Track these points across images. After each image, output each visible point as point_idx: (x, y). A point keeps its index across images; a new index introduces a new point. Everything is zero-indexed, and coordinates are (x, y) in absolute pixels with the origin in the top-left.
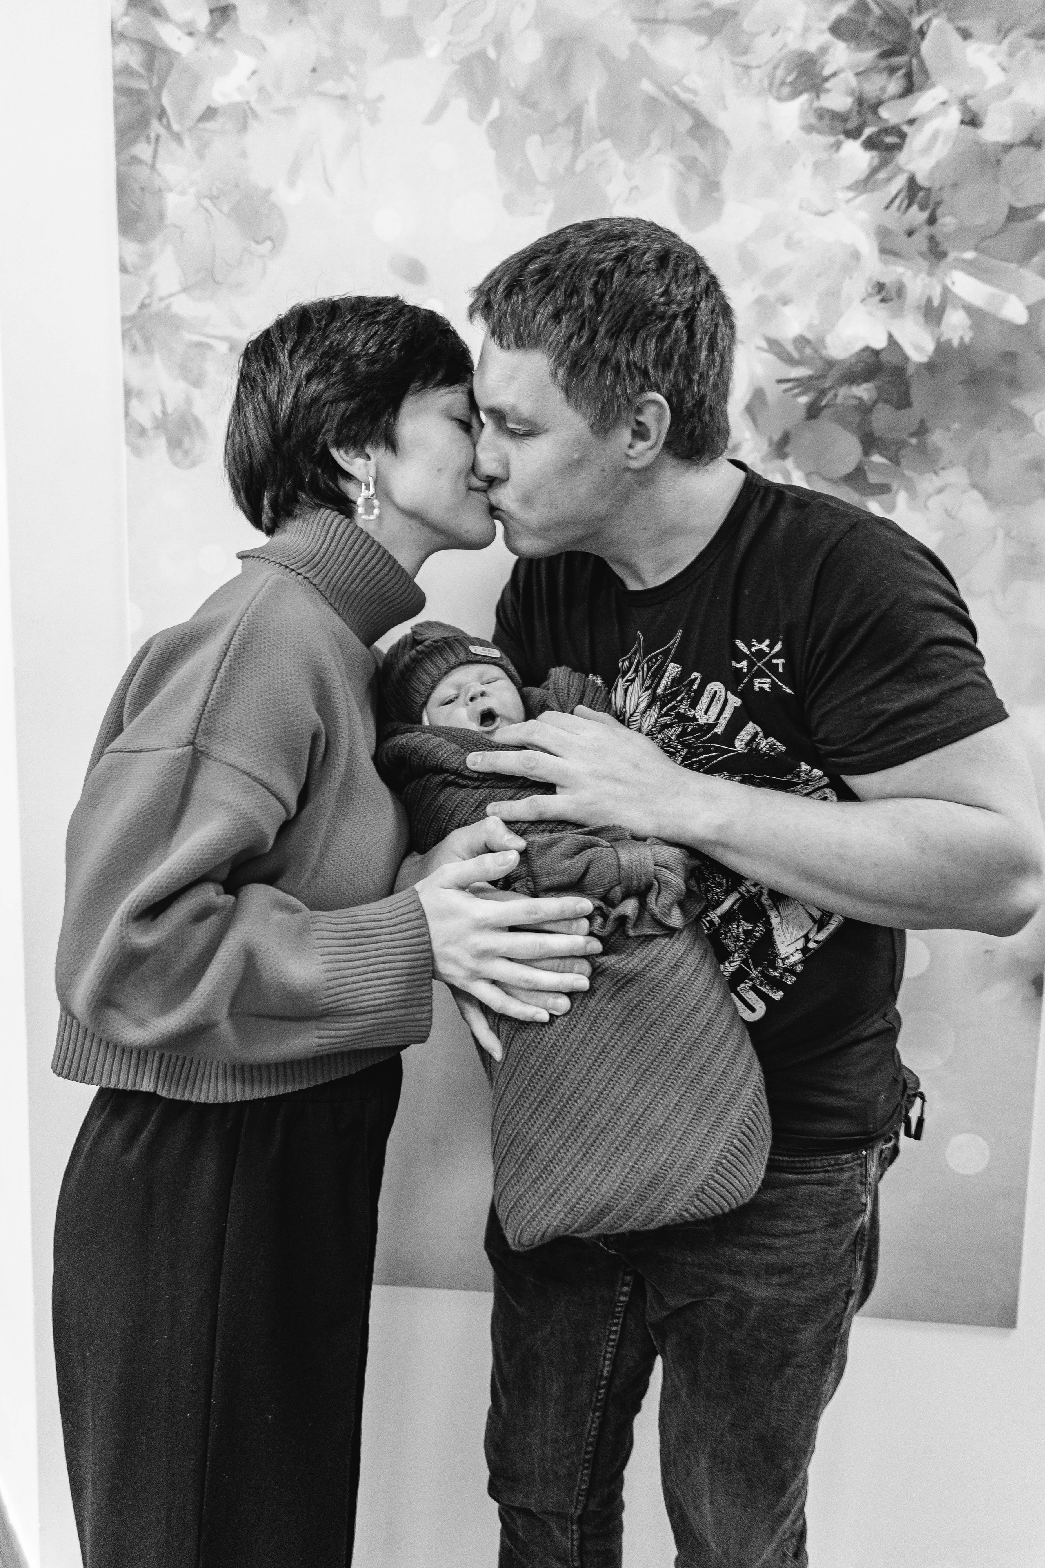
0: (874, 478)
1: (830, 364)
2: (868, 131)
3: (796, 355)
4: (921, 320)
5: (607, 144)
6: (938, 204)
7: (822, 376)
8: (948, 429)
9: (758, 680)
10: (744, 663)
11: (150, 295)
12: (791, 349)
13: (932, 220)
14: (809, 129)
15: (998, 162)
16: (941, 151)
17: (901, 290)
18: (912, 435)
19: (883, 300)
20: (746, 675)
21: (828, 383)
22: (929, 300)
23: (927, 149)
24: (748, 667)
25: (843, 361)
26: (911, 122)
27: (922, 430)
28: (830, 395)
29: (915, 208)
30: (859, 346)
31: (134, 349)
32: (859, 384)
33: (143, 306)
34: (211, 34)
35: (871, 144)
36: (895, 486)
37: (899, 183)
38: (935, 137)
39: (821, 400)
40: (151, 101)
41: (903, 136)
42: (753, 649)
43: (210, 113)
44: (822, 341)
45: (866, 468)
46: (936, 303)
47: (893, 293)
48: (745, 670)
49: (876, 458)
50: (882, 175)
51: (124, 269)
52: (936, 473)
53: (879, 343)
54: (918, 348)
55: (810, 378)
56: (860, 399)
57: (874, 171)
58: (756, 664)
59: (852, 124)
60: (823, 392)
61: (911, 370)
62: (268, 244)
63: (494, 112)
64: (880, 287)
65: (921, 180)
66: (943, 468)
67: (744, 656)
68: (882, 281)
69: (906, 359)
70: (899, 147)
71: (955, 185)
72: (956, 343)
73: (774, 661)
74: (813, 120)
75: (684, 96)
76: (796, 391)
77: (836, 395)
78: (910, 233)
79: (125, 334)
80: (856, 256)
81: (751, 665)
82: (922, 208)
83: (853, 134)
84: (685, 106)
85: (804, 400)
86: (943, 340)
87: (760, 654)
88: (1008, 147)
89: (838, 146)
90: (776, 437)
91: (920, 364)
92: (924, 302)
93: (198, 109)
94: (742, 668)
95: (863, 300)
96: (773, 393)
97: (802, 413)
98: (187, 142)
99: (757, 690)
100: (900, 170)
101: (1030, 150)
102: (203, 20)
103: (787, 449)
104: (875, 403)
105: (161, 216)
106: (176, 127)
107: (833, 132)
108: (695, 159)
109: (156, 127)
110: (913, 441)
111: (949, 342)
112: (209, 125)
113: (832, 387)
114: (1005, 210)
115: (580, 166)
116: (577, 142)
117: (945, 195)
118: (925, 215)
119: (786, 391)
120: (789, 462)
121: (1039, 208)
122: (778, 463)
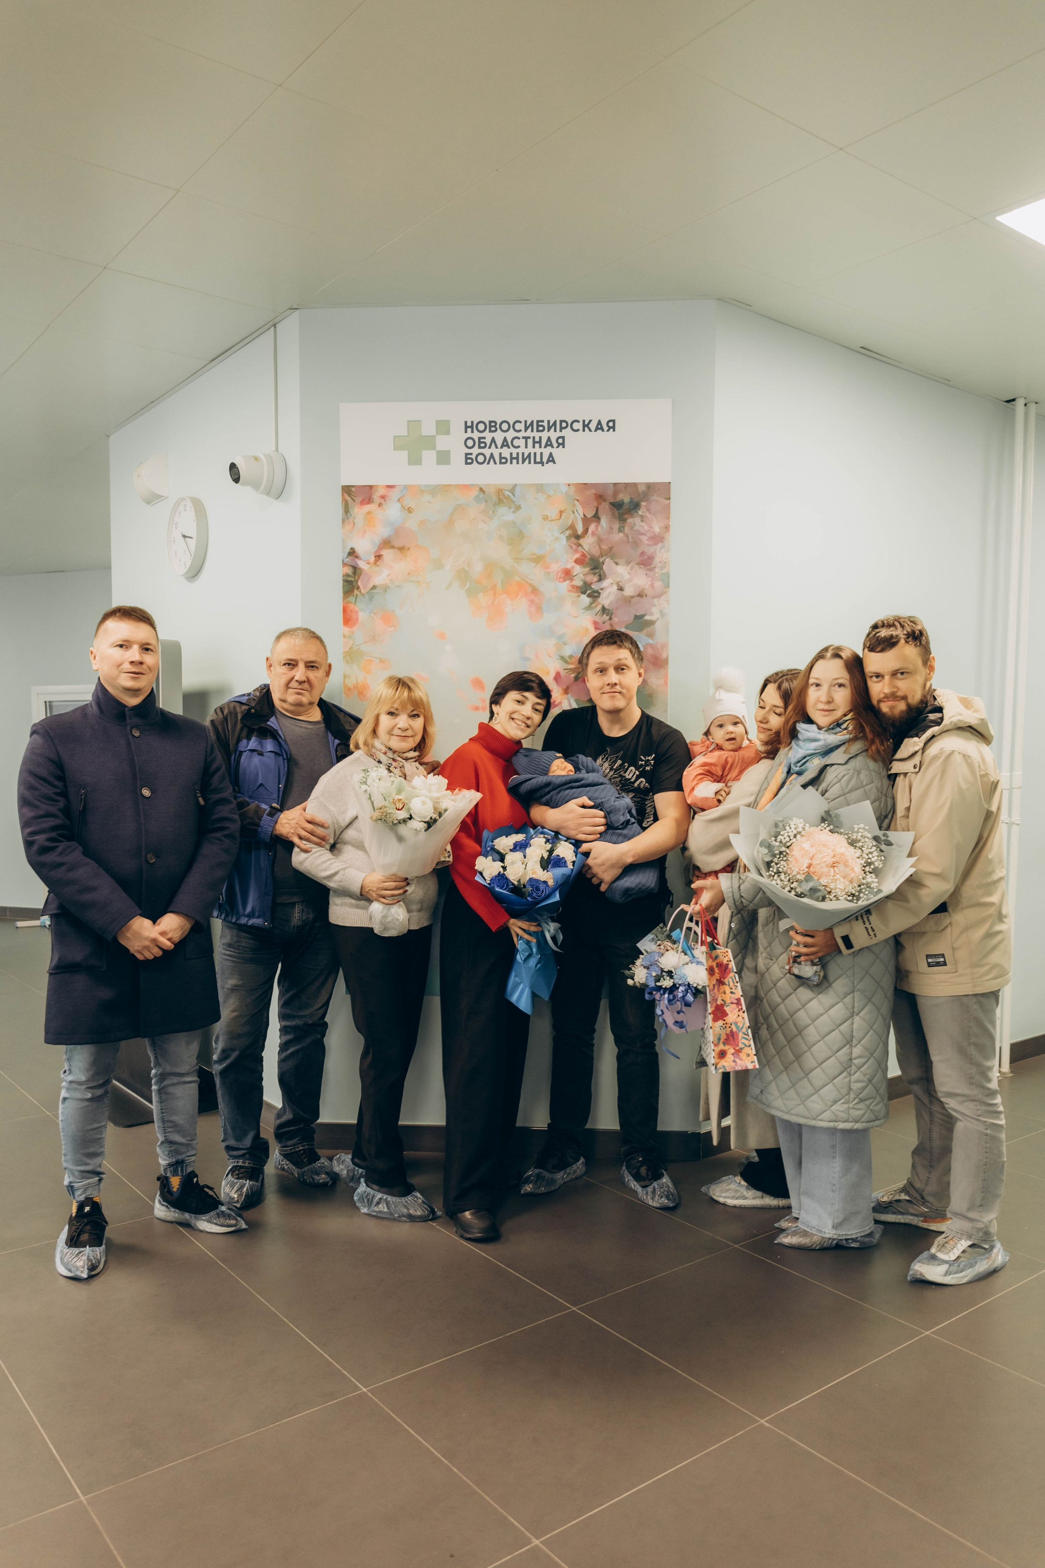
2: (588, 592)
3: (569, 661)
5: (505, 595)
6: (612, 614)
9: (647, 767)
11: (353, 645)
12: (568, 659)
13: (610, 619)
14: (570, 591)
15: (630, 602)
16: (612, 598)
23: (607, 597)
26: (602, 589)
29: (605, 615)
31: (347, 662)
33: (350, 648)
34: (375, 563)
35: (589, 596)
37: (599, 608)
38: (609, 594)
40: (354, 584)
41: (599, 593)
43: (374, 587)
50: (594, 605)
51: (344, 637)
57: (591, 604)
58: (647, 763)
59: (583, 590)
60: (579, 673)
62: (393, 628)
63: (468, 586)
65: (606, 606)
70: (598, 597)
71: (617, 608)
74: (571, 588)
75: (529, 581)
76: (570, 673)
78: (604, 623)
79: (344, 657)
80: (587, 630)
82: (607, 615)
83: (584, 593)
84: (530, 585)
85: (573, 675)
88: (633, 597)
89: (579, 596)
90: (564, 688)
93: (370, 586)
96: (563, 673)
97: (573, 679)
98: (366, 596)
100: (599, 604)
101: (639, 598)
102: (372, 559)
103: (568, 692)
105: (357, 619)
106: (363, 592)
107: (577, 592)
108: (533, 600)
109: (356, 592)
112: (374, 591)
114: (633, 616)
115: (496, 603)
116: (495, 595)
117: (614, 611)
118: (608, 617)
119: (567, 673)
120: (569, 695)
121: (644, 615)
122: (565, 696)
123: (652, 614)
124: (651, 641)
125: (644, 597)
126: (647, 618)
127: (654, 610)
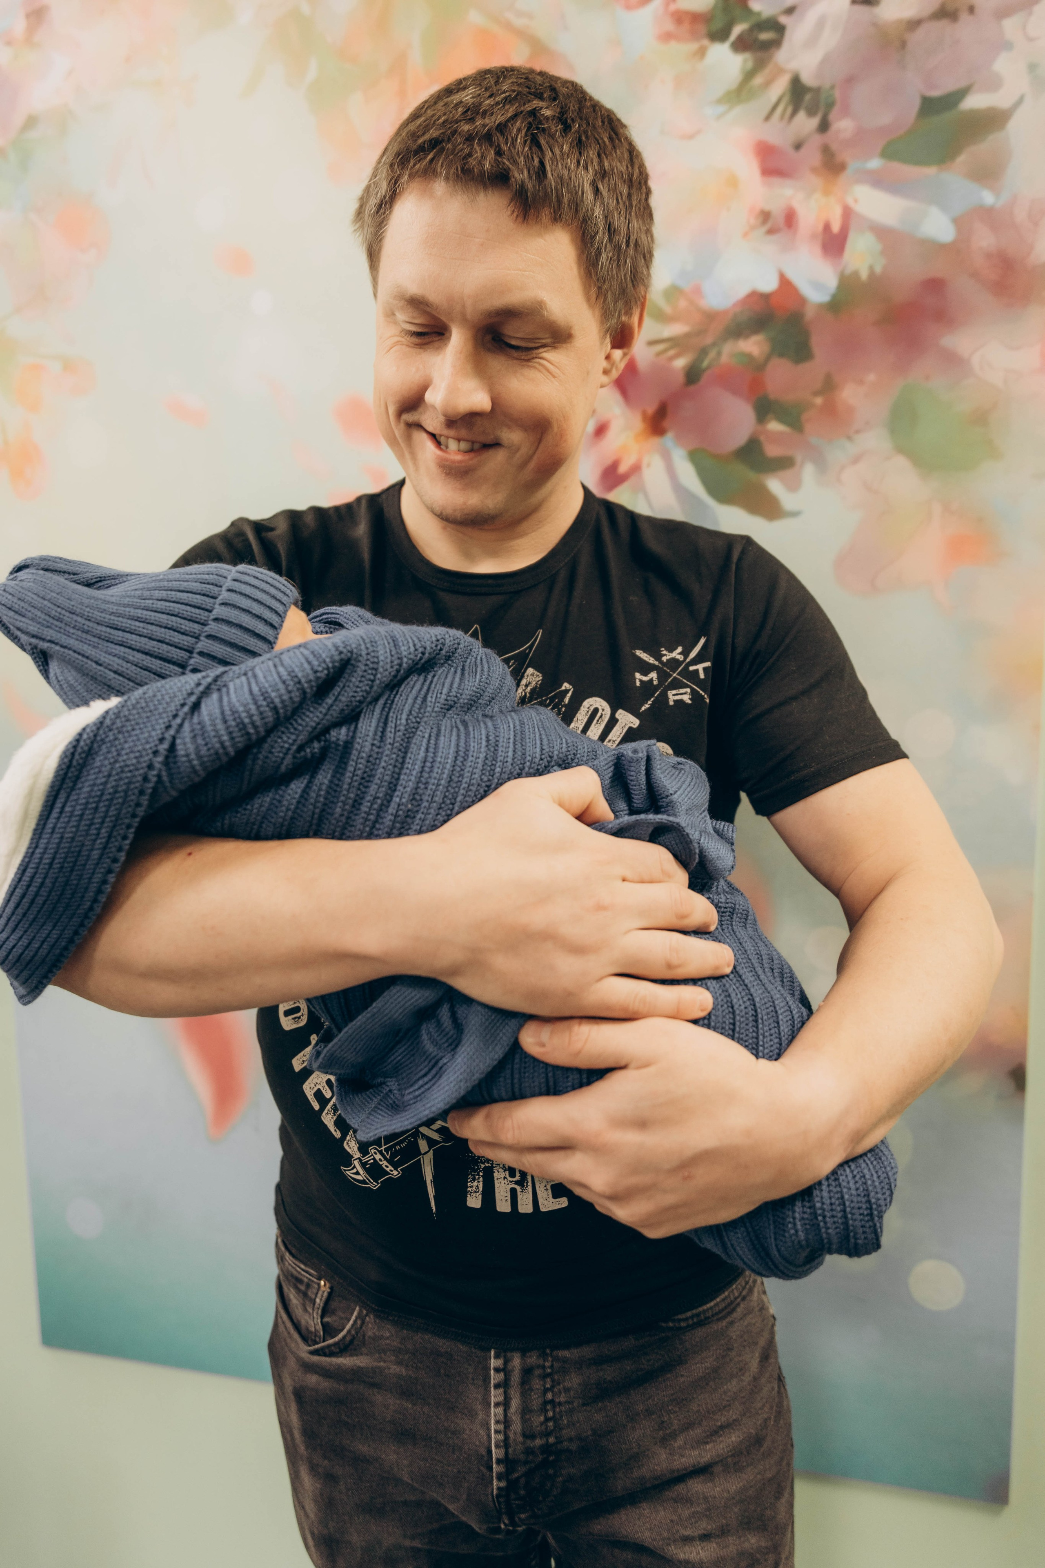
0: (772, 451)
1: (710, 316)
2: (738, 30)
3: (667, 309)
4: (817, 250)
6: (830, 105)
7: (700, 333)
8: (861, 382)
9: (674, 692)
10: (653, 675)
13: (824, 127)
14: (667, 37)
15: (903, 44)
16: (830, 40)
17: (790, 219)
18: (816, 394)
19: (771, 232)
20: (656, 688)
21: (709, 340)
22: (827, 227)
23: (812, 41)
24: (658, 678)
25: (725, 312)
26: (790, 11)
27: (829, 387)
28: (712, 354)
29: (802, 115)
30: (742, 292)
32: (747, 337)
34: (29, 38)
35: (741, 45)
36: (798, 458)
37: (781, 86)
38: (821, 24)
39: (702, 361)
41: (780, 29)
42: (664, 659)
43: (31, 122)
44: (698, 291)
45: (762, 438)
46: (836, 228)
47: (781, 221)
48: (655, 683)
49: (774, 426)
50: (758, 80)
52: (849, 438)
53: (768, 284)
54: (818, 286)
55: (687, 336)
56: (749, 356)
57: (749, 75)
58: (671, 675)
59: (718, 24)
60: (703, 352)
61: (810, 313)
62: (95, 252)
63: (312, 72)
64: (765, 216)
65: (808, 79)
66: (858, 432)
67: (651, 668)
68: (767, 208)
69: (802, 301)
70: (776, 43)
71: (850, 81)
72: (864, 275)
73: (692, 668)
74: (670, 26)
75: (519, 22)
76: (671, 353)
77: (719, 354)
78: (798, 146)
80: (733, 182)
81: (663, 676)
82: (811, 113)
83: (720, 35)
84: (520, 33)
85: (680, 363)
86: (848, 272)
87: (674, 663)
88: (914, 24)
89: (702, 53)
90: (651, 410)
91: (821, 306)
92: (820, 227)
93: (19, 119)
94: (651, 680)
95: (745, 235)
96: (645, 357)
97: (681, 378)
99: (671, 703)
100: (780, 71)
101: (944, 23)
102: (19, 25)
103: (666, 423)
104: (768, 359)
107: (694, 35)
110: (819, 401)
111: (856, 274)
112: (32, 135)
113: (714, 344)
114: (917, 103)
117: (837, 94)
118: (815, 122)
119: (658, 354)
120: (669, 439)
121: (961, 94)
122: (656, 441)
123: (994, 84)
124: (988, 198)
125: (964, 17)
126: (974, 102)
127: (1002, 65)
